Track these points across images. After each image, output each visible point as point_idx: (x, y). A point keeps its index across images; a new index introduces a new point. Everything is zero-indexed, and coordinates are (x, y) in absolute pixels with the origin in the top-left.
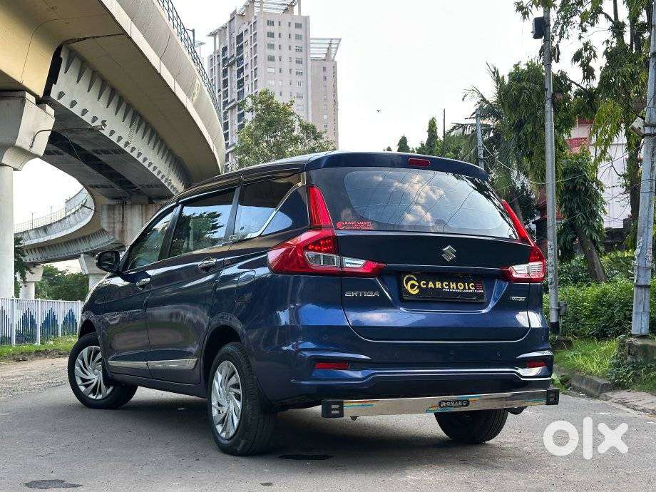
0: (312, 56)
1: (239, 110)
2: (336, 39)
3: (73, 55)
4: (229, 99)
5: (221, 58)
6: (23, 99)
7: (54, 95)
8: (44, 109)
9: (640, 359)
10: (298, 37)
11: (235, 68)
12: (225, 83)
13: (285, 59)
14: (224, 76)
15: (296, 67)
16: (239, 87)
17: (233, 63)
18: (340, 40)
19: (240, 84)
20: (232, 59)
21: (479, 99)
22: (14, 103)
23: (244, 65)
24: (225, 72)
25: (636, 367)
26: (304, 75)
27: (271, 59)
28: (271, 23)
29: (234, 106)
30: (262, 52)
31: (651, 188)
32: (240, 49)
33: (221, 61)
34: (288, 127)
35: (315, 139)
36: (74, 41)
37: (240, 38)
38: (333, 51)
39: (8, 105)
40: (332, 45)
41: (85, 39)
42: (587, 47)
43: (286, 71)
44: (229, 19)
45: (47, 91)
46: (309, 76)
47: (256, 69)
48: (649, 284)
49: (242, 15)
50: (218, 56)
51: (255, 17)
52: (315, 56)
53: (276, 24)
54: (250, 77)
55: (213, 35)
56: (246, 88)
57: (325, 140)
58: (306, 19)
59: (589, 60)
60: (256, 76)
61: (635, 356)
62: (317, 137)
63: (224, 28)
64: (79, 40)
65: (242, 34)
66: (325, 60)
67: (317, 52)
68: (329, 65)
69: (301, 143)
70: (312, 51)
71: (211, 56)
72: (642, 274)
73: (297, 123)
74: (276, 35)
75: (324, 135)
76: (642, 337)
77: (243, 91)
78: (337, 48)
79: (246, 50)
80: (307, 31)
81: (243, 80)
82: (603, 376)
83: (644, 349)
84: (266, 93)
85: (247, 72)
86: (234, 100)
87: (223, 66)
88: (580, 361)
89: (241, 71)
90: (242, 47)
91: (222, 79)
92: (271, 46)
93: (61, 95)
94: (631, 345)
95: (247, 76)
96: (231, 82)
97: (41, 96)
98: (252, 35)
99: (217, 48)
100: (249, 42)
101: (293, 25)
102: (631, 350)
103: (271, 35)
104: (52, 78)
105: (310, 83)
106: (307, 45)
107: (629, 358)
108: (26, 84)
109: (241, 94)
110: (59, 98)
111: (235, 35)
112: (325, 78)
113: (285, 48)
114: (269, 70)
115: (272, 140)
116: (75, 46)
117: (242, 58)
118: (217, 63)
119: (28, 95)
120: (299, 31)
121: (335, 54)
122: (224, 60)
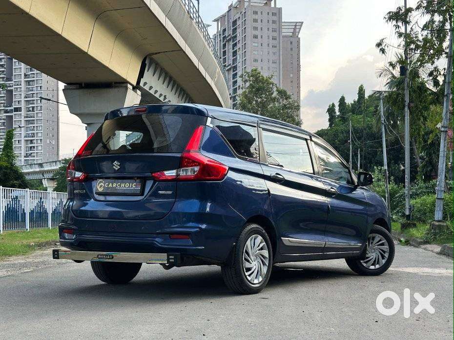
0: (283, 34)
1: (234, 71)
2: (300, 22)
3: (152, 61)
4: (227, 64)
5: (222, 36)
6: (127, 88)
7: (141, 84)
8: (136, 92)
9: (437, 231)
10: (274, 22)
11: (231, 43)
12: (224, 53)
13: (265, 37)
14: (223, 49)
15: (272, 42)
16: (233, 56)
17: (230, 40)
18: (302, 23)
19: (235, 53)
20: (229, 37)
21: (390, 76)
22: (122, 90)
23: (237, 41)
24: (224, 46)
25: (435, 234)
26: (278, 48)
27: (256, 37)
28: (256, 13)
29: (230, 69)
30: (250, 32)
31: (444, 155)
32: (235, 30)
33: (222, 38)
34: (269, 91)
35: (286, 99)
36: (153, 54)
37: (235, 22)
38: (297, 30)
39: (118, 91)
40: (297, 26)
41: (159, 53)
42: (436, 69)
43: (265, 45)
44: (227, 9)
45: (138, 82)
46: (281, 48)
47: (245, 44)
48: (443, 197)
49: (236, 7)
50: (220, 35)
51: (245, 9)
52: (285, 34)
53: (259, 13)
54: (241, 49)
55: (216, 20)
56: (238, 56)
57: (292, 99)
58: (280, 10)
59: (437, 76)
60: (245, 48)
61: (435, 230)
62: (288, 98)
63: (224, 16)
64: (156, 54)
65: (236, 20)
66: (291, 37)
67: (286, 31)
68: (294, 40)
69: (278, 101)
70: (284, 30)
71: (215, 35)
72: (439, 193)
73: (275, 89)
74: (259, 21)
75: (292, 97)
76: (439, 221)
77: (236, 58)
78: (300, 29)
79: (239, 31)
80: (280, 17)
81: (236, 51)
82: (421, 238)
83: (439, 226)
84: (256, 70)
85: (239, 46)
86: (230, 65)
87: (223, 42)
88: (414, 232)
89: (235, 45)
90: (236, 29)
91: (222, 50)
92: (256, 28)
93: (145, 84)
94: (433, 225)
95: (240, 48)
96: (229, 52)
97: (135, 85)
98: (243, 21)
99: (219, 30)
100: (241, 25)
101: (270, 14)
102: (433, 227)
103: (255, 21)
104: (141, 75)
105: (281, 53)
106: (280, 27)
107: (432, 231)
108: (129, 80)
109: (235, 61)
110: (144, 86)
111: (231, 21)
112: (292, 49)
113: (265, 29)
114: (254, 44)
115: (259, 100)
116: (154, 56)
117: (236, 36)
118: (219, 39)
119: (129, 86)
120: (275, 18)
121: (299, 32)
122: (224, 38)
